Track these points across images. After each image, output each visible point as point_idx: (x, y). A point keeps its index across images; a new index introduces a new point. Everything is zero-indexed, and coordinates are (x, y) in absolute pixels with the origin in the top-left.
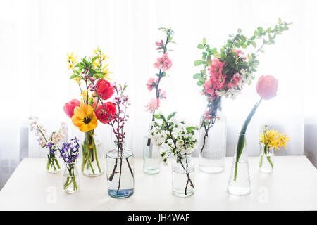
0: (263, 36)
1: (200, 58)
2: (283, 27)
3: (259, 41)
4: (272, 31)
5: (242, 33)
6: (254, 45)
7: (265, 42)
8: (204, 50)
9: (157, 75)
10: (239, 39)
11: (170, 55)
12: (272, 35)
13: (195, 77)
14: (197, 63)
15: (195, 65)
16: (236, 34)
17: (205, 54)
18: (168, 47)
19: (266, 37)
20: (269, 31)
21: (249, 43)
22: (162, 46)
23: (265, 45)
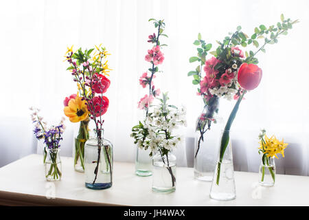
0: (264, 35)
1: (196, 54)
2: (286, 26)
3: (260, 41)
4: (275, 30)
5: (243, 31)
6: (256, 44)
7: (267, 41)
8: (200, 46)
9: (150, 70)
10: (239, 37)
11: (162, 50)
12: (275, 33)
13: (190, 74)
14: (192, 60)
15: (190, 62)
16: (234, 31)
17: (200, 51)
18: (161, 39)
19: (268, 36)
20: (272, 29)
21: (250, 42)
22: (153, 39)
23: (267, 44)
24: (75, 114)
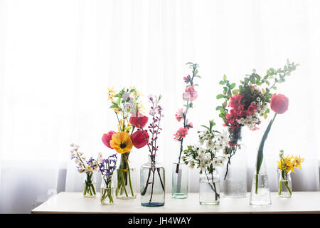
0: (274, 76)
1: (221, 92)
2: (290, 68)
3: (271, 81)
4: (282, 71)
5: (257, 73)
6: (268, 83)
7: (276, 80)
8: (225, 85)
9: (185, 105)
10: (254, 77)
11: (196, 88)
12: (282, 74)
13: (217, 109)
14: (219, 97)
15: (218, 98)
16: (251, 73)
17: (225, 89)
18: (195, 80)
19: (278, 77)
20: (280, 71)
21: (263, 82)
22: (188, 79)
23: (277, 83)
24: (118, 147)
